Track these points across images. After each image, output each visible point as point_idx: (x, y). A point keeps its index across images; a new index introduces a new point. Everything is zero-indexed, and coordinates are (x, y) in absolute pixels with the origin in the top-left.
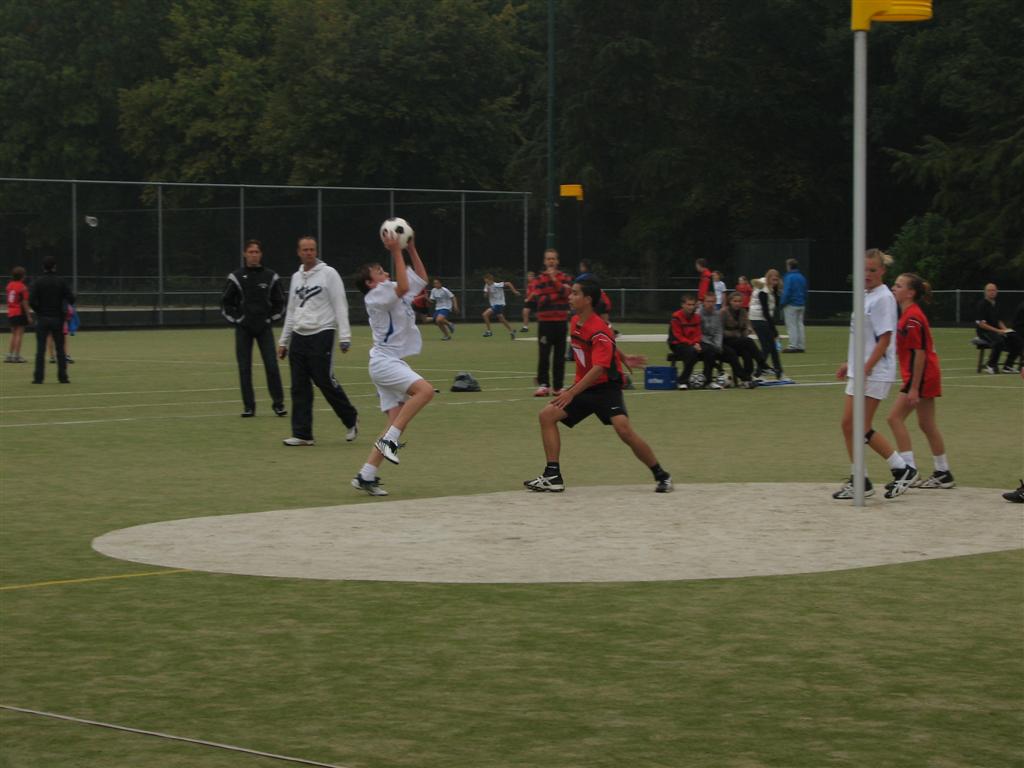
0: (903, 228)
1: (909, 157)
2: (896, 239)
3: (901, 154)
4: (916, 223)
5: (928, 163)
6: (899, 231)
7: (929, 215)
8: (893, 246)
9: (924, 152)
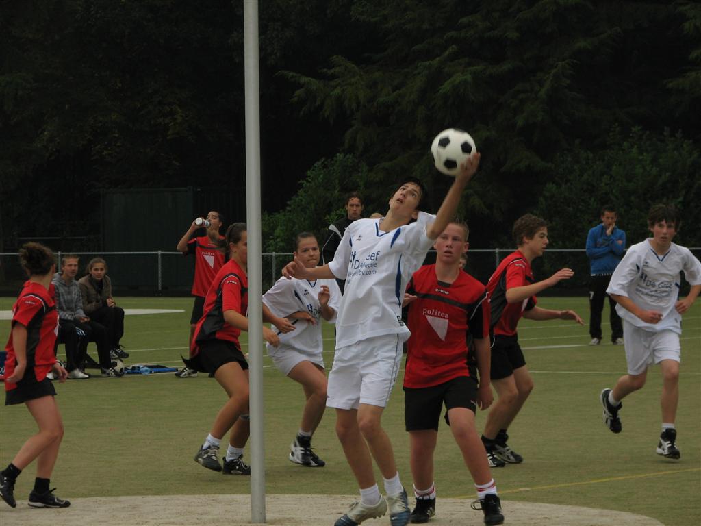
0: (309, 173)
1: (314, 83)
2: (301, 186)
3: (304, 79)
4: (325, 166)
5: (337, 91)
6: (304, 177)
7: (340, 156)
8: (298, 196)
9: (333, 77)
